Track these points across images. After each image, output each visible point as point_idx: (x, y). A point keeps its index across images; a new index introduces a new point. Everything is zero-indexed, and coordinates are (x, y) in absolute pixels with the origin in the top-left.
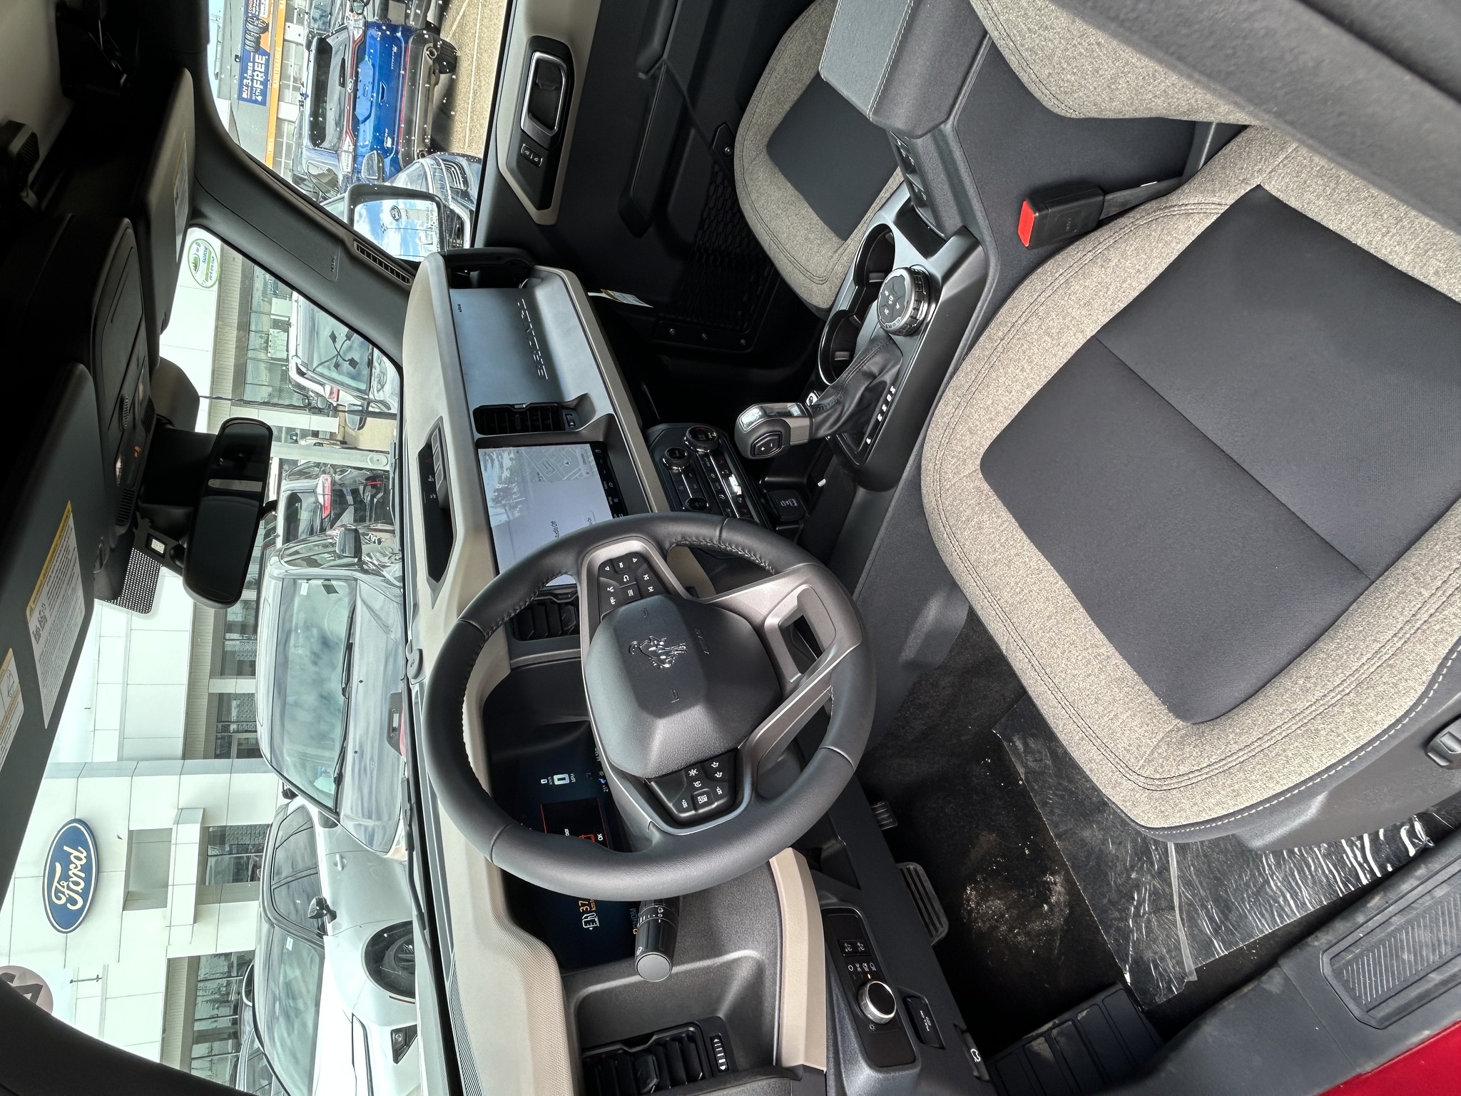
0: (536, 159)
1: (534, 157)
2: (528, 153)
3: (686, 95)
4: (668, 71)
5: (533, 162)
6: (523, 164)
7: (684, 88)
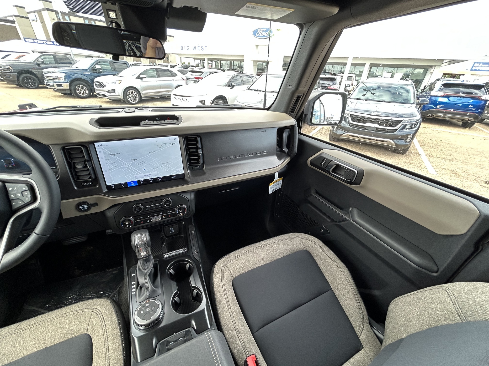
0: (323, 164)
1: (323, 163)
2: (325, 161)
3: (339, 223)
4: (347, 220)
5: (322, 162)
6: (321, 159)
7: (341, 224)
